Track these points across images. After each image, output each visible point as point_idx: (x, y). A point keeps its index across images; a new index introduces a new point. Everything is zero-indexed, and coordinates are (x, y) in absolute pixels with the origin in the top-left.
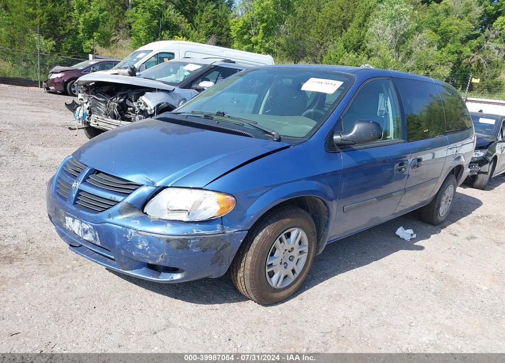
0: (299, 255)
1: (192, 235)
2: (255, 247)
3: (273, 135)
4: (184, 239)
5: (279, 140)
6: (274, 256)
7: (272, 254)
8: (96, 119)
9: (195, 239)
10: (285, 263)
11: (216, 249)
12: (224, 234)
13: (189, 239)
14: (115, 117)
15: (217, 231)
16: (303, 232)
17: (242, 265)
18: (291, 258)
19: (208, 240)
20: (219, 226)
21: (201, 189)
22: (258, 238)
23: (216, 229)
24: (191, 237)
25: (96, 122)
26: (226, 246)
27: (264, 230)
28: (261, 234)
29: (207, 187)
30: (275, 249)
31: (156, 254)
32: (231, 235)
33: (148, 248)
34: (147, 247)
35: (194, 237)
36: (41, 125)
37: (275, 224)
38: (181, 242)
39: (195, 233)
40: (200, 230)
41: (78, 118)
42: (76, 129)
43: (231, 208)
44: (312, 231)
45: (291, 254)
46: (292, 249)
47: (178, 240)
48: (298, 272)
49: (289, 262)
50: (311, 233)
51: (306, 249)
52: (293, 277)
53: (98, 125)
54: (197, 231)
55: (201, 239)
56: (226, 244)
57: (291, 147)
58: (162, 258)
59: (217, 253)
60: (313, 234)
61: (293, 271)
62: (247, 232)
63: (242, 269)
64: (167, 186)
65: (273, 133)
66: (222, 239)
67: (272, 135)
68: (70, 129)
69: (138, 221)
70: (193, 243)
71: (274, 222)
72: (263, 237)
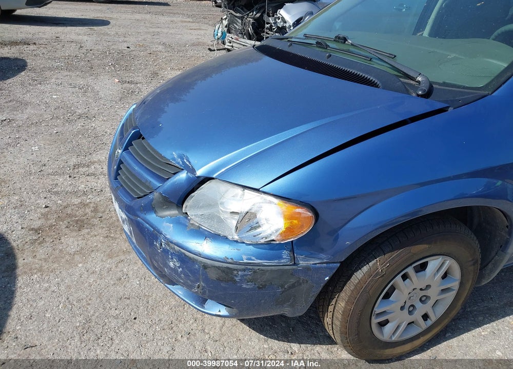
0: (438, 295)
1: (240, 264)
2: (352, 288)
3: (419, 82)
4: (228, 268)
5: (427, 95)
6: (391, 299)
7: (387, 296)
8: (231, 39)
9: (244, 270)
10: (412, 306)
11: (282, 286)
12: (294, 267)
13: (234, 270)
14: (250, 38)
15: (282, 261)
16: (453, 261)
17: (331, 308)
18: (423, 299)
19: (267, 274)
20: (285, 254)
21: (257, 190)
22: (359, 275)
23: (280, 258)
24: (239, 267)
25: (230, 43)
26: (299, 283)
27: (373, 262)
28: (365, 269)
29: (266, 189)
30: (393, 289)
31: (192, 281)
32: (307, 269)
33: (181, 269)
34: (179, 267)
35: (243, 267)
36: (193, 45)
37: (395, 254)
38: (223, 271)
39: (245, 261)
40: (253, 258)
41: (217, 39)
42: (215, 50)
43: (306, 230)
44: (471, 259)
45: (423, 293)
46: (428, 287)
47: (218, 268)
48: (433, 318)
49: (418, 305)
50: (470, 261)
51: (455, 285)
52: (424, 325)
53: (232, 46)
54: (248, 259)
55: (255, 272)
56: (298, 281)
57: (451, 109)
58: (198, 287)
59: (283, 292)
60: (472, 263)
61: (425, 317)
62: (339, 265)
63: (330, 315)
64: (211, 176)
65: (419, 79)
66: (292, 274)
67: (417, 82)
68: (210, 49)
69: (172, 225)
70: (242, 276)
71: (393, 250)
72: (369, 274)
